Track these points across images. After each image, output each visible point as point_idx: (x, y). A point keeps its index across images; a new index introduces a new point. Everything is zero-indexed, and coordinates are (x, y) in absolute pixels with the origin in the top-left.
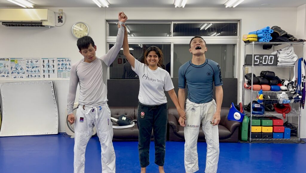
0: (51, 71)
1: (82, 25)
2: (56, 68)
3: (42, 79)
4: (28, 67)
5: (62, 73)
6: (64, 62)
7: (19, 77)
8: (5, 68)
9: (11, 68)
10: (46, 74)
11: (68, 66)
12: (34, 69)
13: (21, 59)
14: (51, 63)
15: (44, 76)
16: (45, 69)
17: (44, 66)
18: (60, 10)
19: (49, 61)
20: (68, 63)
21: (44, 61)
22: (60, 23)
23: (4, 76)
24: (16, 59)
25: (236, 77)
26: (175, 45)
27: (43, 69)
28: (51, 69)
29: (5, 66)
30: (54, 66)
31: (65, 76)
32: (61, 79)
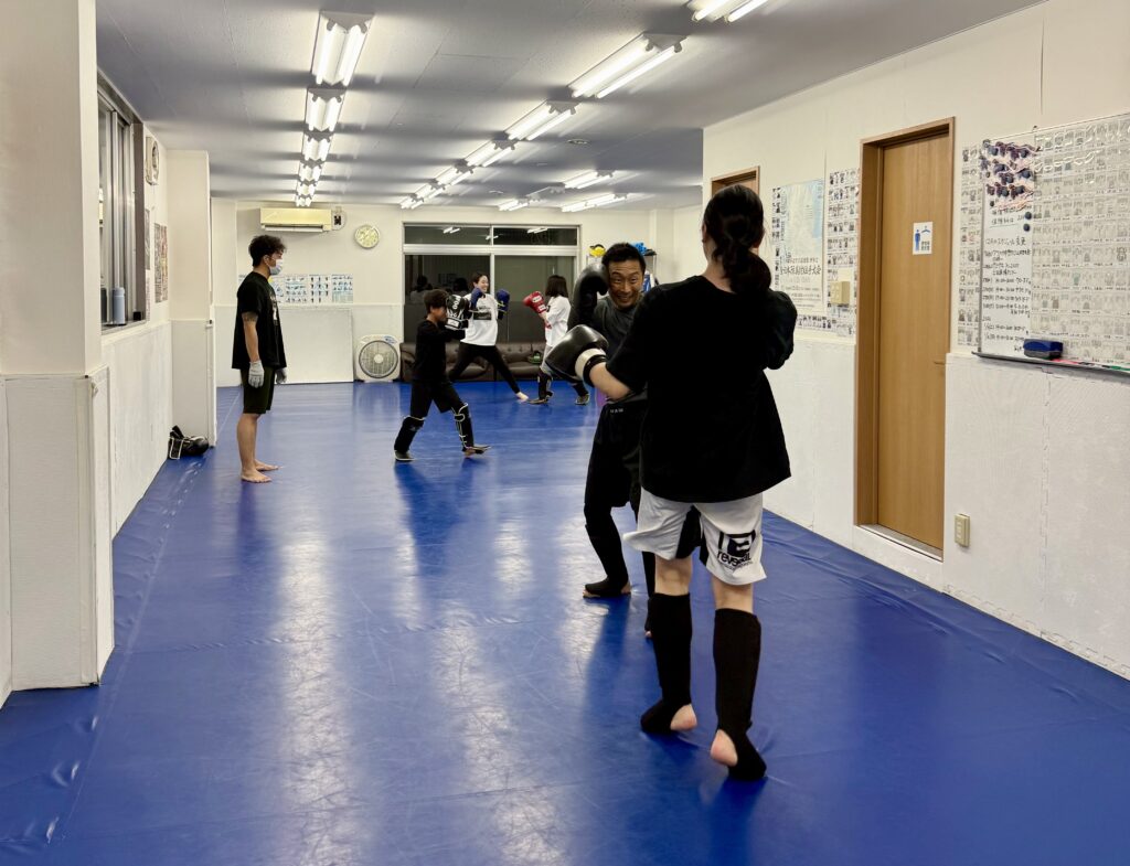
0: (323, 293)
1: (370, 229)
2: (330, 289)
3: (309, 304)
4: (289, 288)
5: (339, 296)
6: (343, 280)
10: (316, 297)
11: (348, 286)
12: (298, 290)
14: (323, 282)
15: (313, 300)
16: (314, 290)
17: (313, 286)
18: (337, 208)
19: (320, 278)
20: (348, 281)
21: (312, 279)
22: (338, 226)
26: (497, 257)
27: (312, 290)
28: (323, 289)
30: (327, 286)
31: (343, 301)
32: (338, 304)
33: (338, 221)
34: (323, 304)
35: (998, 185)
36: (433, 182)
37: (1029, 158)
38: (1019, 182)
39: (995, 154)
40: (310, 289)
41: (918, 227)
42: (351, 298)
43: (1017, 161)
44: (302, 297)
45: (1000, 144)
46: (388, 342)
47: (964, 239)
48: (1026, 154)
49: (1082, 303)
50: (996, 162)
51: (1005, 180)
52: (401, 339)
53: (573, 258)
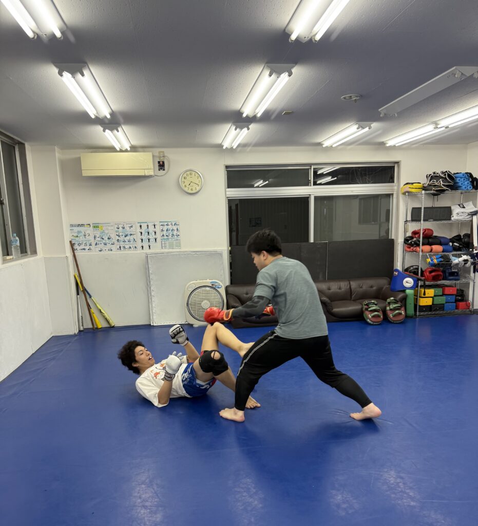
0: (152, 240)
1: (193, 173)
2: (158, 236)
3: (140, 251)
4: (119, 236)
5: (167, 242)
6: (170, 227)
7: (107, 250)
8: (85, 237)
9: (95, 237)
10: (146, 244)
11: (175, 233)
12: (128, 238)
13: (108, 223)
14: (151, 229)
15: (142, 247)
16: (143, 237)
17: (141, 233)
18: (160, 152)
19: (148, 226)
20: (175, 228)
21: (141, 226)
22: (161, 171)
23: (84, 249)
24: (100, 224)
27: (141, 237)
28: (152, 237)
29: (85, 235)
30: (155, 232)
31: (171, 247)
32: (166, 250)
33: (162, 166)
34: (152, 251)
40: (139, 237)
42: (179, 246)
44: (132, 244)
46: (213, 287)
52: (228, 283)
53: (389, 196)
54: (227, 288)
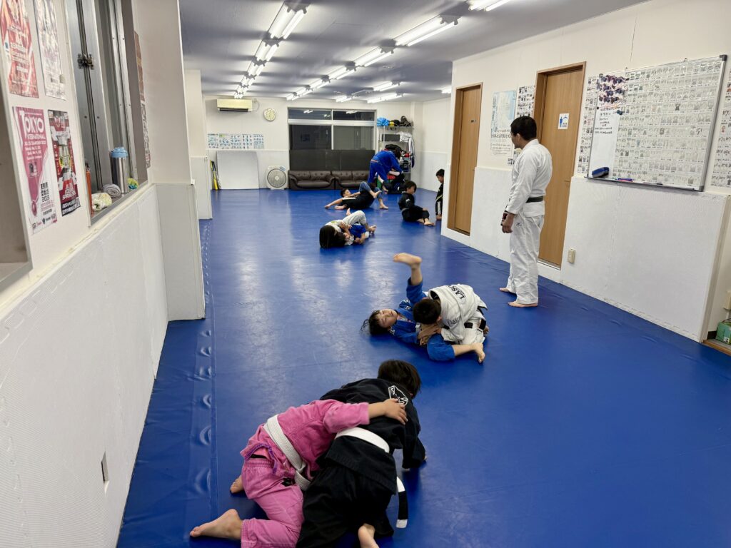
0: (249, 144)
1: (271, 110)
2: (253, 141)
3: (243, 149)
4: (232, 141)
5: (257, 145)
6: (258, 137)
7: (226, 148)
8: (215, 141)
9: (220, 141)
10: (246, 146)
11: (262, 141)
12: (237, 142)
13: (227, 134)
14: (249, 138)
15: (244, 147)
16: (245, 142)
17: (244, 140)
18: (254, 99)
19: (247, 136)
20: (261, 138)
21: (243, 136)
23: (214, 147)
24: (224, 134)
25: (374, 149)
26: (335, 127)
28: (249, 142)
30: (251, 140)
31: (259, 148)
32: (256, 150)
34: (249, 149)
35: (605, 96)
36: (308, 87)
37: (622, 84)
38: (615, 95)
39: (605, 81)
40: (243, 142)
41: (562, 116)
42: (263, 147)
43: (615, 85)
44: (239, 146)
45: (608, 76)
46: (282, 169)
47: (585, 122)
48: (620, 81)
49: (640, 154)
50: (605, 85)
51: (608, 94)
52: (288, 169)
53: (372, 127)
54: (289, 172)
